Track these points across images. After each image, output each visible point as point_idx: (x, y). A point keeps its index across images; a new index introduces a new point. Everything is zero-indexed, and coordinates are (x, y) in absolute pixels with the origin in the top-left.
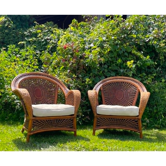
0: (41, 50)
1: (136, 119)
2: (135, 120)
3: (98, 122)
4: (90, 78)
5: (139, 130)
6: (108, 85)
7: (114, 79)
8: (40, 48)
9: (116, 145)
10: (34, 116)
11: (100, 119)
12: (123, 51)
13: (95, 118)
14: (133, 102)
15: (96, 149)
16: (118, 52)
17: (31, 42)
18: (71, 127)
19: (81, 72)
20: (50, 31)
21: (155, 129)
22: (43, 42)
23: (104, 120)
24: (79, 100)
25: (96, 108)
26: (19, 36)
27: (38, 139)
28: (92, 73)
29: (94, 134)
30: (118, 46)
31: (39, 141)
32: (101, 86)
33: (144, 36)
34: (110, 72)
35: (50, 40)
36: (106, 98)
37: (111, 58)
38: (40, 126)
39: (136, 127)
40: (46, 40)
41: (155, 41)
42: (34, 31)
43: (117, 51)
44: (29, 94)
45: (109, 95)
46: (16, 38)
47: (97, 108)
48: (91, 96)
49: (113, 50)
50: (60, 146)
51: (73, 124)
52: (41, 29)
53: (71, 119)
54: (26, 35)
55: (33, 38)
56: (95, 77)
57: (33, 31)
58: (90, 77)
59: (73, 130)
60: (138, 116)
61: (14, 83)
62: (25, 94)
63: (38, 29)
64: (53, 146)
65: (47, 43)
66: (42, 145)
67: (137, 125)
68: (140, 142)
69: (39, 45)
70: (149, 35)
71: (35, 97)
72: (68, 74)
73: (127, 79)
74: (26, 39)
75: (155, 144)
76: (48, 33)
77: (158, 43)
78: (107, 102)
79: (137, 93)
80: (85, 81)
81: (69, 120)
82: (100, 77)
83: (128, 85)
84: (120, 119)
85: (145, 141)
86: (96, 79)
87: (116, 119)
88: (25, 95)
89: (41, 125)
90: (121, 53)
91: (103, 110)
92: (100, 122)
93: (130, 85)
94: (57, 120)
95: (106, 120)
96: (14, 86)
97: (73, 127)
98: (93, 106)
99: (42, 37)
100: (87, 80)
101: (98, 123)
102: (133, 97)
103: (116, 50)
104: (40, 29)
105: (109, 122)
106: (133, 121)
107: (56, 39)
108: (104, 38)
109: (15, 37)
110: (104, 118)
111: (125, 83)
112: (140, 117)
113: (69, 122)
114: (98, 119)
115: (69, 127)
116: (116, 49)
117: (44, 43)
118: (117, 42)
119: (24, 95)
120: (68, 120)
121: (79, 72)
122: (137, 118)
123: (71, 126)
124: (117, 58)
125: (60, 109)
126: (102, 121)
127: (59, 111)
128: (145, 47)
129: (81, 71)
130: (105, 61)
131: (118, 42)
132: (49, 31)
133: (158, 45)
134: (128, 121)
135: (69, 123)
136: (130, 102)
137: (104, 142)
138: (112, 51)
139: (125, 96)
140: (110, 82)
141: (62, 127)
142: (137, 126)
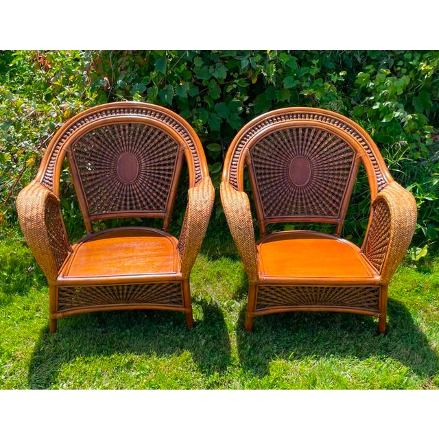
1: (374, 285)
4: (149, 89)
14: (340, 195)
39: (373, 304)
58: (152, 84)
59: (180, 309)
71: (118, 180)
83: (326, 139)
93: (330, 139)
94: (130, 286)
95: (284, 291)
97: (181, 301)
102: (343, 180)
114: (263, 290)
123: (175, 300)
135: (169, 292)
139: (315, 175)
141: (146, 301)
142: (375, 301)
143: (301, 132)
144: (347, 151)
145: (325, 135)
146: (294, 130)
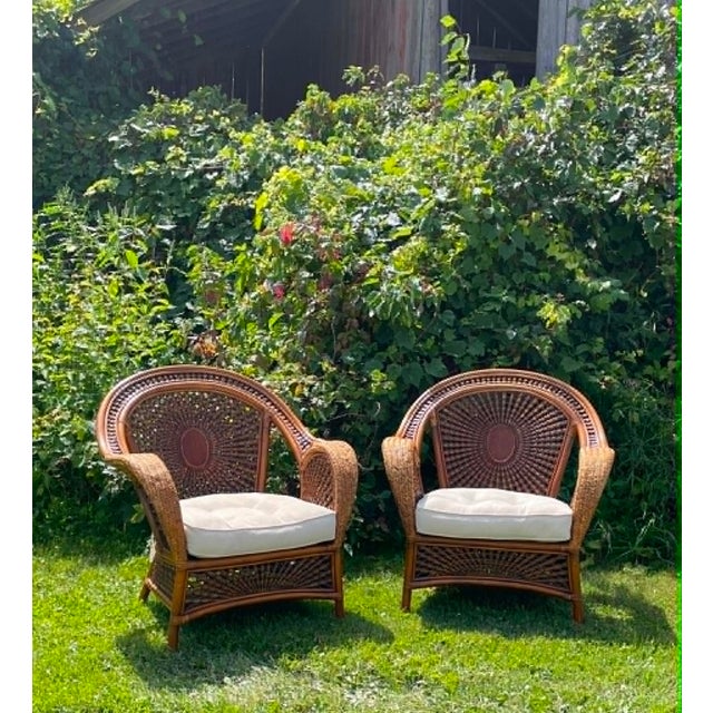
0: (180, 216)
1: (559, 551)
2: (556, 556)
3: (423, 563)
4: (389, 367)
5: (569, 593)
6: (457, 406)
7: (480, 379)
8: (177, 207)
9: (487, 658)
10: (191, 558)
11: (428, 550)
12: (518, 249)
13: (411, 546)
14: (550, 473)
15: (416, 679)
16: (497, 250)
17: (137, 179)
18: (323, 586)
19: (351, 339)
20: (216, 131)
21: (634, 566)
22: (187, 181)
23: (443, 556)
24: (352, 486)
25: (414, 511)
26: (85, 152)
27: (206, 634)
28: (393, 347)
29: (406, 604)
30: (498, 228)
31: (212, 643)
32: (431, 413)
33: (603, 175)
34: (466, 339)
35: (216, 174)
36: (450, 455)
37: (470, 281)
38: (213, 589)
39: (561, 580)
40: (200, 174)
41: (643, 202)
42: (149, 127)
43: (493, 246)
44: (169, 477)
45: (463, 445)
46: (74, 160)
47: (417, 512)
48: (395, 463)
49: (476, 244)
50: (291, 667)
51: (330, 575)
52: (180, 122)
53: (321, 557)
54: (115, 148)
55: (148, 163)
56: (406, 359)
57: (147, 131)
58: (388, 362)
59: (330, 595)
60: (567, 543)
61: (106, 420)
62: (158, 480)
63: (166, 119)
64: (265, 668)
65: (205, 188)
66: (225, 663)
67: (562, 573)
68: (572, 643)
69: (171, 195)
70: (624, 170)
71: (185, 465)
72: (301, 354)
73: (529, 380)
74: (116, 165)
75: (625, 651)
76: (209, 138)
77: (655, 213)
78: (453, 473)
79: (568, 441)
80: (370, 381)
81: (317, 561)
82: (425, 364)
83: (535, 406)
84: (503, 553)
85: (590, 636)
86: (409, 369)
87: (487, 551)
88: (157, 484)
89: (218, 585)
90: (509, 256)
91: (441, 521)
92: (427, 562)
93: (540, 406)
94: (273, 564)
95: (449, 554)
96: (106, 433)
97: (331, 583)
98: (402, 502)
99: (184, 159)
100: (377, 376)
101: (422, 567)
102: (554, 456)
103: (487, 244)
104: (173, 120)
105: (462, 562)
106: (548, 558)
107: (242, 170)
108: (442, 195)
109: (70, 157)
110: (443, 549)
111: (523, 399)
112: (576, 546)
113: (318, 567)
114: (423, 551)
115: (316, 584)
116: (490, 241)
117: (192, 187)
118: (492, 209)
119: (154, 485)
120: (313, 561)
121: (345, 342)
122: (563, 548)
123: (323, 582)
124: (492, 273)
125: (284, 523)
126: (437, 558)
127: (280, 534)
128: (604, 223)
129: (350, 335)
130: (446, 295)
131: (498, 209)
132: (212, 129)
133: (657, 218)
134: (532, 560)
135: (317, 571)
136: (541, 472)
137: (443, 643)
138: (474, 247)
139: (520, 449)
140: (467, 392)
141: (292, 587)
142: (563, 577)
143: (504, 397)
144: (560, 420)
145: (535, 401)
146: (496, 395)
